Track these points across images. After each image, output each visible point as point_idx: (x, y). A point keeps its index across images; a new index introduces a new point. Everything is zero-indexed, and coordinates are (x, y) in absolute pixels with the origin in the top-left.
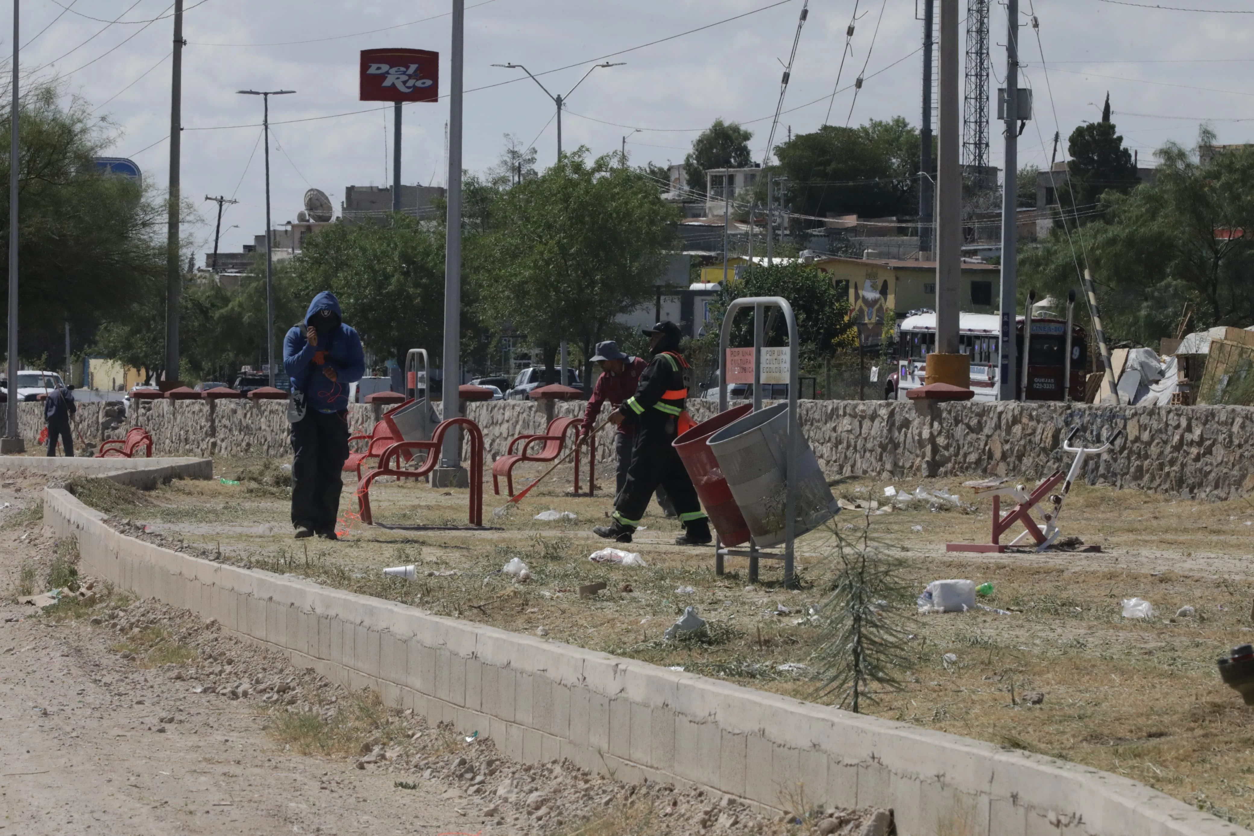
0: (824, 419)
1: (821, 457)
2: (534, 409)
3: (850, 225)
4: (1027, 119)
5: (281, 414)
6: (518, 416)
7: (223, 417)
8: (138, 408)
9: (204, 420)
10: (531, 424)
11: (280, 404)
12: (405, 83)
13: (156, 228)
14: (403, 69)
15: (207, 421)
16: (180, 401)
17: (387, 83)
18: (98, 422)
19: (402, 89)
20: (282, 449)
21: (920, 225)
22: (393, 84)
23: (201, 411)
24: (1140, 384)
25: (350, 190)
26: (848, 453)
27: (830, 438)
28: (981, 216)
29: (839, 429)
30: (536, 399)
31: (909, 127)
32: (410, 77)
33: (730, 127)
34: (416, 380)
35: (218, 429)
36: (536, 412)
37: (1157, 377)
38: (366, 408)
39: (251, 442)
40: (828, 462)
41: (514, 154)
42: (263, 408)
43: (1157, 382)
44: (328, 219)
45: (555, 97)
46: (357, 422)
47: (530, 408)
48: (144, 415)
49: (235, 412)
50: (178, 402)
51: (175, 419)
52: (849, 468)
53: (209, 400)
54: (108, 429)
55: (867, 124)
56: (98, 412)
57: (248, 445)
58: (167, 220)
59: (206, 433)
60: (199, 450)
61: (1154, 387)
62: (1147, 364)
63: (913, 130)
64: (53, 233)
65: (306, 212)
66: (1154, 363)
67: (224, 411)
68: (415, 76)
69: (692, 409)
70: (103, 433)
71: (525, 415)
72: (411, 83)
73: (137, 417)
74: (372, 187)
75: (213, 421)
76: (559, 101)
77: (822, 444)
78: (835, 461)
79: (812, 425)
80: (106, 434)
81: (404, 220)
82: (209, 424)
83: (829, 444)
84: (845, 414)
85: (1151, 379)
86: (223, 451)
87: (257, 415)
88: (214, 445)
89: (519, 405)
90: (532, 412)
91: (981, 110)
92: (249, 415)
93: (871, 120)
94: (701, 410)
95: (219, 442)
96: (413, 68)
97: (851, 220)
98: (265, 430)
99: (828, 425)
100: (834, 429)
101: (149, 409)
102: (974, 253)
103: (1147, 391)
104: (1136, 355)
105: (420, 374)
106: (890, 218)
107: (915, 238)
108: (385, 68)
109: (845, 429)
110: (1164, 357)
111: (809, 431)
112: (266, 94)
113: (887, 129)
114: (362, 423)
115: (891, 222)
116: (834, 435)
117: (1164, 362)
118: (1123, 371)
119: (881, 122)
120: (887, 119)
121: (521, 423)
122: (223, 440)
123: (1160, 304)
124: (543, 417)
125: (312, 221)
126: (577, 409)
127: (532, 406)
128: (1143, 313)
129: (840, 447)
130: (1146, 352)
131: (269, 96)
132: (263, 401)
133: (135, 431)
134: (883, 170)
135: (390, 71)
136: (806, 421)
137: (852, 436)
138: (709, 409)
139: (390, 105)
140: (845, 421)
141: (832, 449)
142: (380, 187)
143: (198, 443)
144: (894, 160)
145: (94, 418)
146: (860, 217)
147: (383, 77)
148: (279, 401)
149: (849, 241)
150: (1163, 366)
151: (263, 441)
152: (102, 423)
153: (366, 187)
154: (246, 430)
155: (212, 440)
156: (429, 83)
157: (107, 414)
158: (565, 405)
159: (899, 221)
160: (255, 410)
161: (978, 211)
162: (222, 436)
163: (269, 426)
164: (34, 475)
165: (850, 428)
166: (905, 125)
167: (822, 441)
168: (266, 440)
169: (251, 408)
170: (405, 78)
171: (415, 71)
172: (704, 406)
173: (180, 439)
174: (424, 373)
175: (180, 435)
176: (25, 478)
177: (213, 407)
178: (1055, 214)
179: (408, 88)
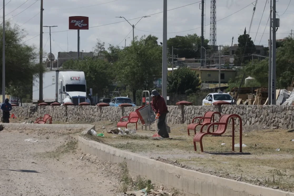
0: (281, 111)
1: (280, 122)
2: (177, 108)
3: (183, 60)
4: (278, 27)
5: (90, 110)
6: (171, 110)
7: (70, 111)
8: (41, 108)
9: (64, 111)
10: (176, 113)
11: (89, 107)
12: (80, 25)
13: (37, 59)
14: (80, 21)
15: (65, 112)
16: (55, 106)
17: (76, 25)
18: (28, 112)
19: (80, 26)
20: (90, 120)
21: (201, 60)
22: (77, 25)
23: (62, 109)
24: (283, 99)
25: (59, 53)
26: (290, 121)
27: (283, 117)
28: (216, 58)
29: (287, 114)
30: (178, 105)
31: (197, 36)
32: (81, 23)
33: (153, 37)
34: (145, 100)
35: (68, 114)
36: (178, 109)
37: (288, 97)
38: (119, 108)
39: (80, 118)
40: (283, 124)
41: (99, 44)
42: (83, 108)
43: (288, 98)
44: (54, 60)
45: (132, 25)
46: (115, 112)
47: (176, 108)
48: (43, 110)
49: (74, 109)
50: (54, 107)
51: (54, 111)
52: (291, 126)
53: (65, 106)
54: (31, 114)
55: (187, 35)
56: (28, 109)
57: (79, 118)
58: (39, 57)
59: (64, 115)
60: (62, 120)
61: (287, 99)
62: (285, 93)
63: (198, 37)
64: (10, 61)
65: (48, 59)
66: (287, 93)
67: (70, 109)
68: (83, 23)
69: (233, 108)
70: (30, 115)
71: (173, 110)
72: (82, 25)
73: (41, 110)
74: (64, 52)
75: (66, 112)
76: (133, 26)
77: (281, 118)
78: (286, 124)
79: (277, 112)
80: (31, 116)
81: (89, 58)
82: (65, 113)
83: (283, 119)
84: (289, 109)
85: (286, 97)
86: (70, 120)
87: (82, 110)
88: (67, 118)
89: (171, 107)
90: (176, 109)
91: (214, 32)
92: (78, 110)
93: (188, 34)
94: (236, 108)
95: (68, 118)
96: (82, 21)
97: (183, 59)
98: (84, 114)
99: (283, 113)
100: (285, 114)
101: (45, 108)
102: (215, 67)
103: (285, 100)
104: (282, 91)
105: (147, 98)
106: (193, 58)
107: (199, 63)
108: (75, 21)
109: (289, 114)
110: (289, 92)
111: (276, 114)
112: (50, 27)
113: (192, 36)
114: (117, 112)
115: (194, 59)
116: (285, 116)
117: (289, 93)
118: (279, 95)
119: (190, 35)
120: (192, 34)
121: (172, 112)
122: (70, 117)
123: (284, 78)
124: (180, 110)
125: (50, 61)
126: (192, 108)
127: (176, 107)
128: (280, 80)
129: (287, 119)
130: (285, 90)
131: (51, 27)
132: (83, 106)
133: (46, 115)
134: (191, 46)
135: (77, 22)
136: (275, 111)
137: (291, 116)
138: (239, 108)
139: (77, 30)
140: (289, 112)
141: (284, 120)
142: (67, 52)
143: (62, 118)
144: (194, 44)
145: (27, 111)
146: (186, 58)
147: (75, 23)
148: (89, 106)
149: (183, 64)
150: (289, 94)
151: (83, 117)
152: (29, 112)
153: (63, 52)
154: (78, 114)
155: (66, 117)
156: (86, 25)
157: (31, 110)
158: (188, 107)
159: (195, 59)
160: (81, 109)
161: (215, 56)
162: (70, 116)
163: (86, 113)
164: (29, 129)
165: (291, 113)
166: (197, 35)
167: (280, 117)
168: (84, 117)
169: (79, 108)
170: (80, 23)
171: (83, 22)
172: (237, 107)
173: (55, 117)
174: (149, 98)
175: (55, 116)
176: (26, 130)
177: (66, 108)
178: (235, 57)
179: (81, 26)
